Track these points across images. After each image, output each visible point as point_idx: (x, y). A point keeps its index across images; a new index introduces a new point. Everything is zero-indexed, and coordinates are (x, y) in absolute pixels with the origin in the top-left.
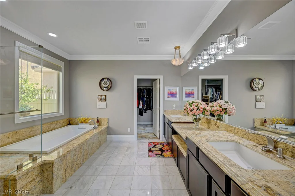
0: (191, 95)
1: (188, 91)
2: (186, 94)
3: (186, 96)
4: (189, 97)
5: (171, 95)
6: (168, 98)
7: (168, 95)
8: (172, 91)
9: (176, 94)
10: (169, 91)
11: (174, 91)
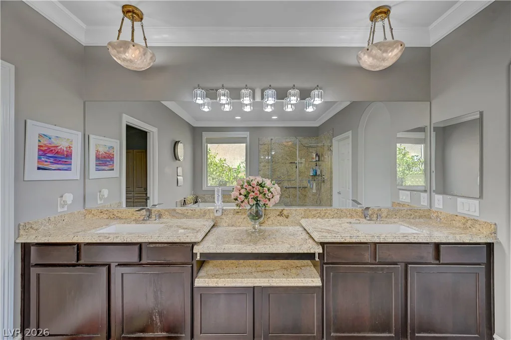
0: (108, 163)
1: (102, 150)
2: (97, 158)
3: (96, 165)
4: (104, 167)
5: (52, 160)
6: (39, 168)
7: (39, 158)
8: (55, 142)
9: (69, 156)
10: (44, 142)
11: (63, 145)
